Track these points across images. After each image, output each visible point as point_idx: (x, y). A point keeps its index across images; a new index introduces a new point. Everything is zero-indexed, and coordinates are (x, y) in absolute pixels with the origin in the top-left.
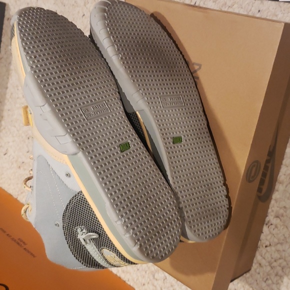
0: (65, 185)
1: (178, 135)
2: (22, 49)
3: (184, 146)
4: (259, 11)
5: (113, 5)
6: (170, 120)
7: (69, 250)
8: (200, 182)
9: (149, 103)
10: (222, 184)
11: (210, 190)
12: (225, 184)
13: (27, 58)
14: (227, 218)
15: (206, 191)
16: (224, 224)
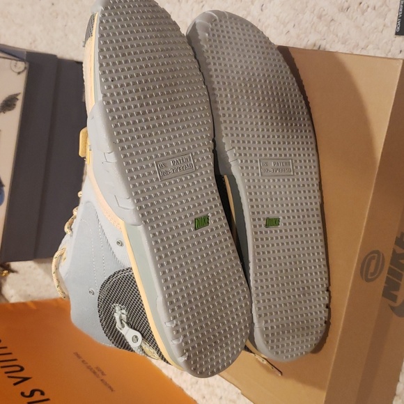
0: (113, 253)
1: (275, 215)
2: (98, 65)
3: (281, 231)
4: (401, 51)
5: (220, 21)
6: (268, 193)
7: (100, 324)
8: (293, 283)
9: (242, 168)
10: (324, 289)
11: (304, 295)
12: (328, 290)
13: (101, 80)
14: (321, 335)
15: (299, 296)
16: (316, 342)
